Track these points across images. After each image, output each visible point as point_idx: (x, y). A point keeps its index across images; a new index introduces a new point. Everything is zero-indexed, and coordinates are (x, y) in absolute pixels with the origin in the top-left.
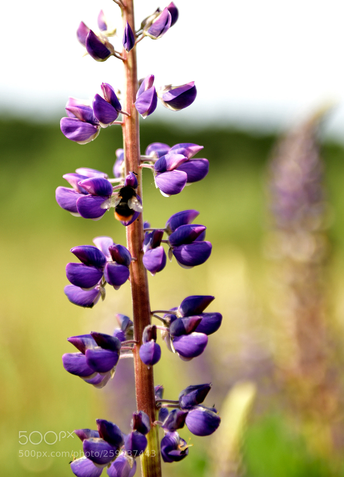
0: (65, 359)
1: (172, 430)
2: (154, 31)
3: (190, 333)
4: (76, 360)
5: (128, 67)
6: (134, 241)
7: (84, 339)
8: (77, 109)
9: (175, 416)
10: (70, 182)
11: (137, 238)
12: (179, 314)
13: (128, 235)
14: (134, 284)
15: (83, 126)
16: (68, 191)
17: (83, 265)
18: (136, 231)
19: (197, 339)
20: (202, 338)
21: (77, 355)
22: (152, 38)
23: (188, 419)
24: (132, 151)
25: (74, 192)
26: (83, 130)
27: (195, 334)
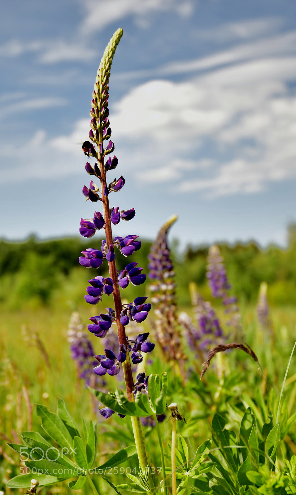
0: (88, 327)
1: (136, 351)
2: (116, 188)
3: (140, 312)
4: (93, 327)
5: (105, 204)
6: (113, 277)
7: (96, 318)
8: (85, 223)
9: (137, 345)
10: (84, 254)
11: (114, 275)
12: (134, 305)
13: (111, 274)
14: (114, 294)
15: (89, 230)
16: (84, 258)
17: (94, 287)
18: (114, 272)
19: (143, 313)
20: (146, 313)
21: (93, 325)
22: (115, 192)
23: (142, 346)
24: (110, 239)
25: (86, 258)
26: (89, 232)
27: (142, 312)
